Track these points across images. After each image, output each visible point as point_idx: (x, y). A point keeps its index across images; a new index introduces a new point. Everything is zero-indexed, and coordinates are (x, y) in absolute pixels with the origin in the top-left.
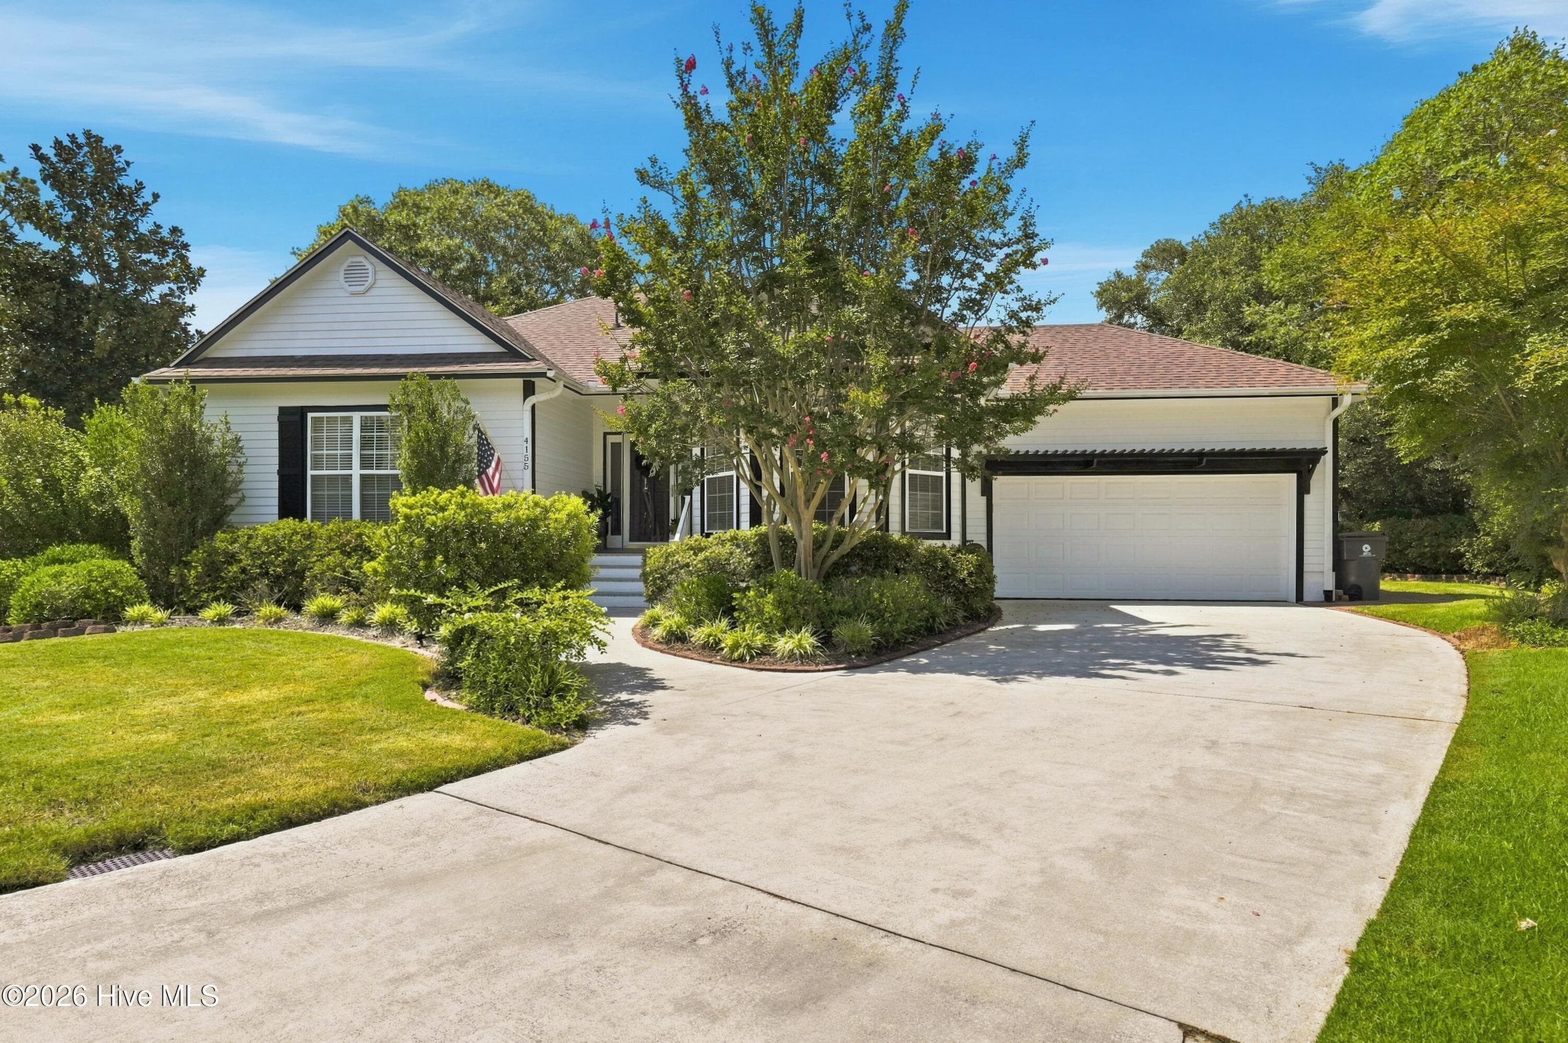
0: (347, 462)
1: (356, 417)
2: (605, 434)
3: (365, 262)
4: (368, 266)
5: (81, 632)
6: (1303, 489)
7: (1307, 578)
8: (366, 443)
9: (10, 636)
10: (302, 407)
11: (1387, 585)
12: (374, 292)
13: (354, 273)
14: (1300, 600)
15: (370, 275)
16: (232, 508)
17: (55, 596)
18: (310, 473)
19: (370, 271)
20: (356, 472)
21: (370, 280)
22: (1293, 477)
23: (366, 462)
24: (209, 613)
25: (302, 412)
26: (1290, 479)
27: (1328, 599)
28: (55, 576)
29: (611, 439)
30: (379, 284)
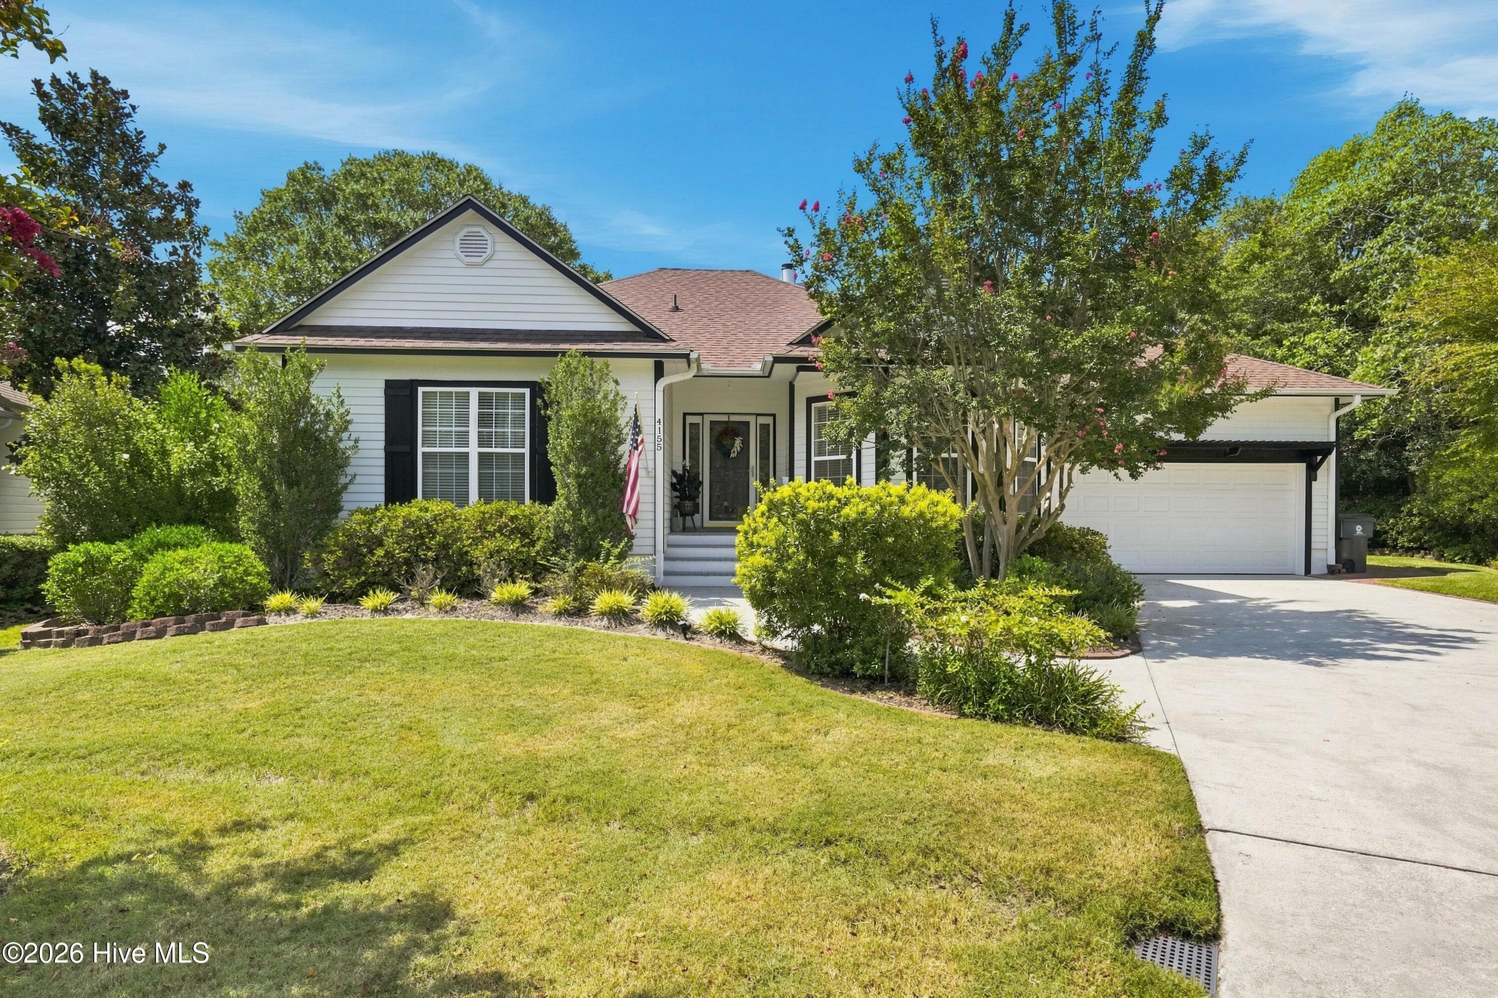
0: (463, 438)
1: (474, 392)
2: (685, 415)
3: (483, 233)
4: (487, 237)
5: (229, 625)
6: (1311, 477)
7: (1315, 555)
8: (484, 420)
9: (152, 632)
10: (412, 381)
11: (1373, 560)
12: (490, 264)
13: (472, 246)
14: (1308, 572)
15: (489, 246)
16: (345, 487)
17: (193, 585)
18: (421, 450)
19: (489, 242)
20: (473, 450)
21: (489, 251)
22: (1303, 466)
23: (484, 441)
24: (369, 602)
25: (414, 384)
26: (1300, 468)
27: (1332, 573)
28: (184, 561)
29: (690, 420)
30: (498, 256)
